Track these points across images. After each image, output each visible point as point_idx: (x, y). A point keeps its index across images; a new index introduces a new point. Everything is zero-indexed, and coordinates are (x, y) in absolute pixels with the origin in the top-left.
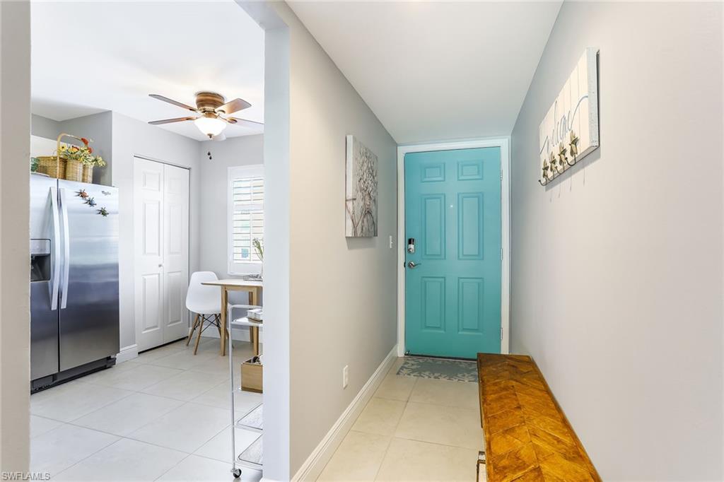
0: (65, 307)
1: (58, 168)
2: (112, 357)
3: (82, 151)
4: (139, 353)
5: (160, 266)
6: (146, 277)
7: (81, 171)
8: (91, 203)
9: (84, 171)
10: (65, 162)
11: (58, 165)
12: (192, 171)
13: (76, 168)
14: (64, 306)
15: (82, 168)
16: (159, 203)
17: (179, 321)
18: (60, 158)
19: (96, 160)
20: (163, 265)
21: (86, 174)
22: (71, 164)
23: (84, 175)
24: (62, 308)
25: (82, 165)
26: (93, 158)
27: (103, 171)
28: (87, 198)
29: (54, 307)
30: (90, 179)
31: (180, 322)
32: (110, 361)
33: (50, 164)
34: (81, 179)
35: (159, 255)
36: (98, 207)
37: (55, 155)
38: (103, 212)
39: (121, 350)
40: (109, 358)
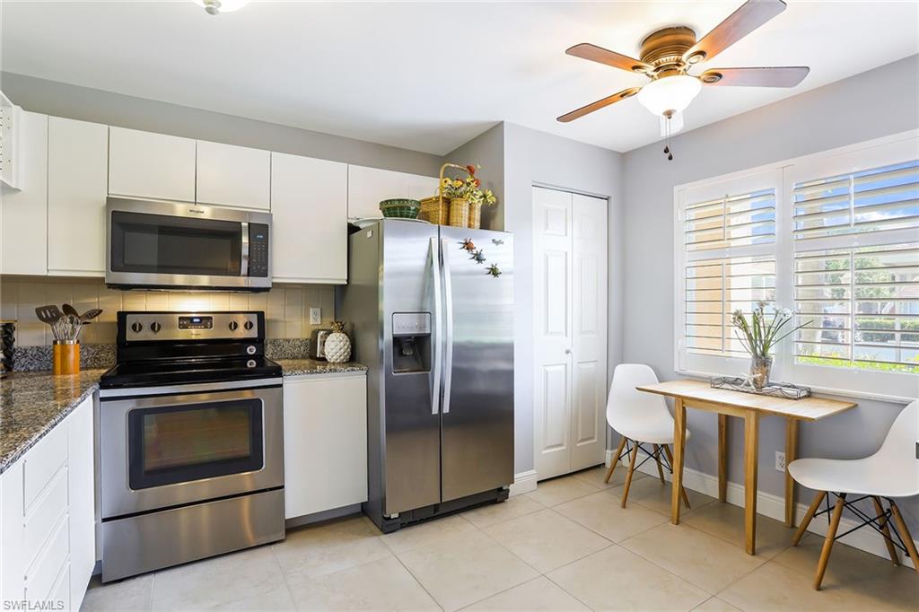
0: (448, 411)
1: (441, 212)
2: (504, 488)
3: (468, 184)
4: (538, 482)
5: (568, 352)
6: (548, 369)
7: (467, 213)
8: (478, 258)
9: (470, 213)
10: (448, 202)
11: (441, 207)
12: (612, 201)
13: (461, 209)
14: (446, 409)
15: (467, 209)
16: (566, 254)
17: (593, 438)
18: (443, 198)
19: (485, 196)
20: (572, 350)
21: (472, 216)
22: (456, 203)
23: (470, 219)
24: (444, 412)
25: (467, 204)
26: (480, 193)
27: (493, 211)
28: (474, 252)
29: (435, 410)
30: (477, 224)
31: (595, 440)
32: (502, 493)
33: (432, 208)
34: (467, 224)
35: (566, 335)
36: (486, 265)
37: (438, 195)
38: (494, 272)
39: (516, 476)
40: (500, 489)
